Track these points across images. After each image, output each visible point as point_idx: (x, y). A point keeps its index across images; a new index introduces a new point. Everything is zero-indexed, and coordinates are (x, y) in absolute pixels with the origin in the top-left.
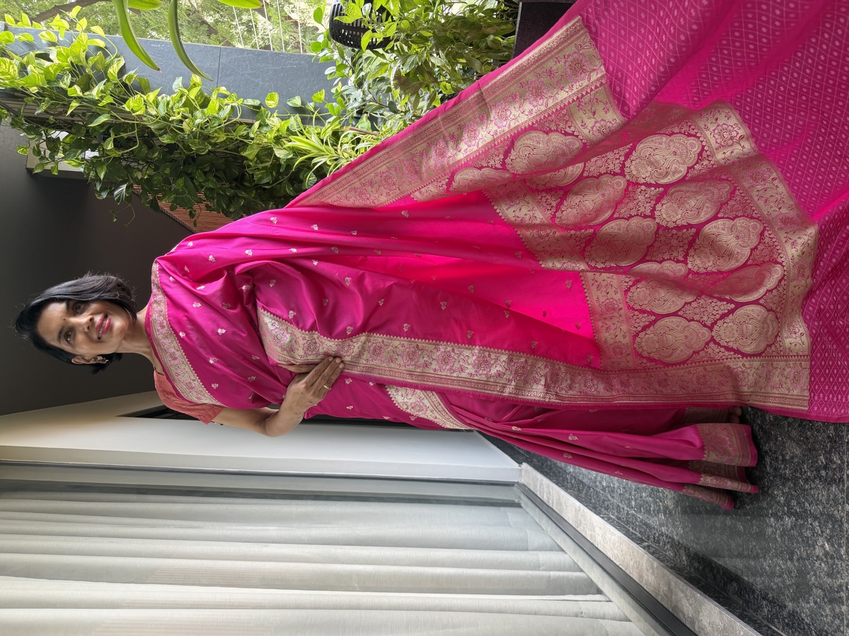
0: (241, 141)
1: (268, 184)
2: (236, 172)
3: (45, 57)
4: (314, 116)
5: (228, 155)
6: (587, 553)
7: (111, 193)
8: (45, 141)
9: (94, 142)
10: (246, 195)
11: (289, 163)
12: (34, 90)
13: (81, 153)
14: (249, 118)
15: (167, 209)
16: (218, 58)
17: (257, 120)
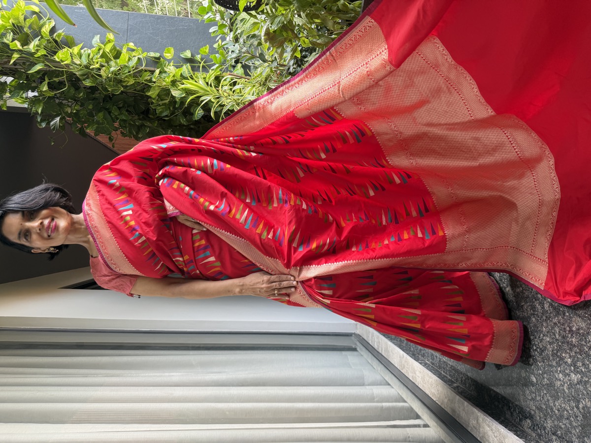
0: (146, 84)
1: (167, 116)
2: (143, 107)
4: (201, 65)
5: (137, 95)
6: (410, 390)
7: (48, 123)
9: (34, 85)
10: (150, 125)
11: (183, 101)
13: (24, 93)
14: (152, 67)
15: (93, 134)
16: (127, 21)
17: (158, 68)
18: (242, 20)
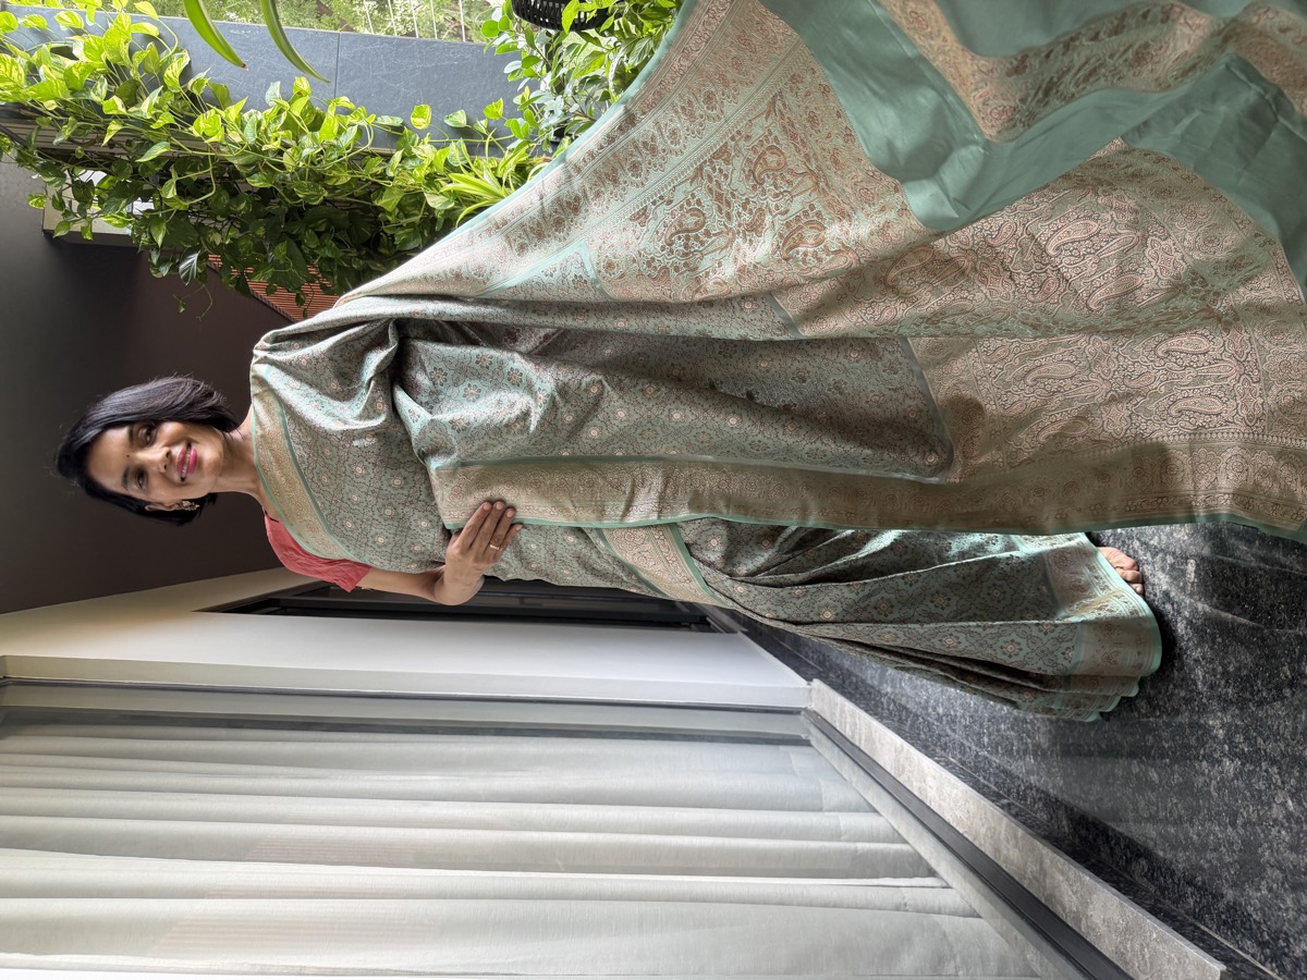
0: (374, 183)
2: (368, 232)
3: (66, 52)
4: (487, 141)
5: (354, 206)
6: (914, 816)
7: (175, 268)
8: (70, 186)
9: (146, 187)
11: (449, 218)
12: (51, 105)
13: (127, 203)
14: (386, 147)
16: (336, 51)
17: (399, 150)
18: (570, 48)
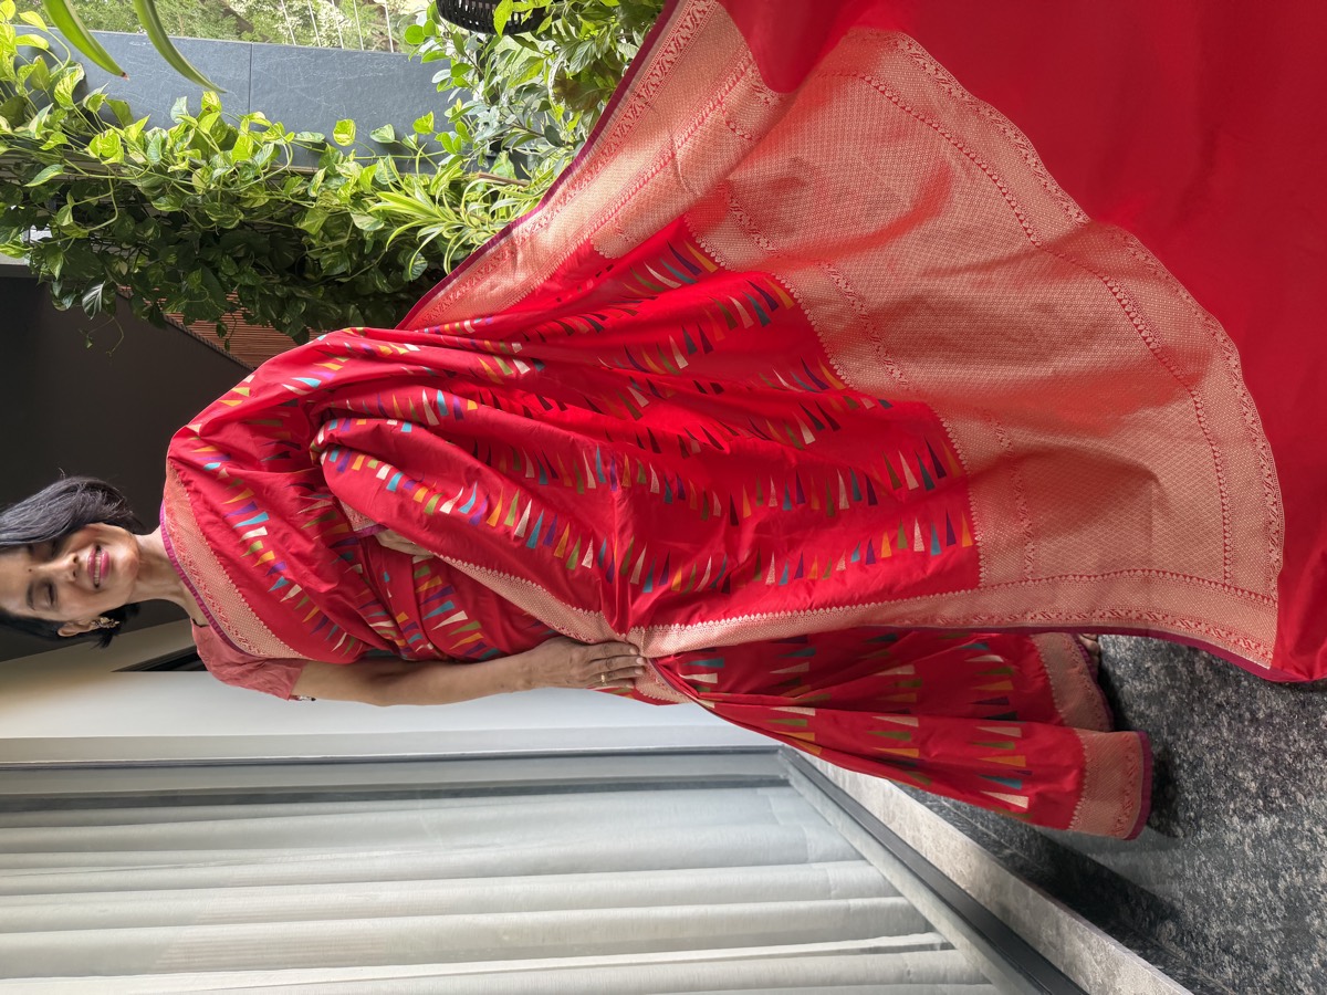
0: (295, 204)
1: (344, 274)
2: (291, 257)
4: (418, 157)
5: (275, 229)
6: (908, 868)
7: (78, 300)
9: (41, 213)
10: (309, 295)
11: (379, 237)
13: (19, 232)
14: (306, 165)
15: (180, 321)
16: (248, 63)
17: (321, 168)
18: (504, 54)
